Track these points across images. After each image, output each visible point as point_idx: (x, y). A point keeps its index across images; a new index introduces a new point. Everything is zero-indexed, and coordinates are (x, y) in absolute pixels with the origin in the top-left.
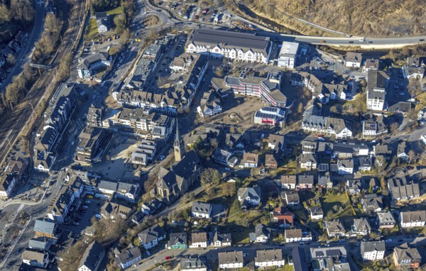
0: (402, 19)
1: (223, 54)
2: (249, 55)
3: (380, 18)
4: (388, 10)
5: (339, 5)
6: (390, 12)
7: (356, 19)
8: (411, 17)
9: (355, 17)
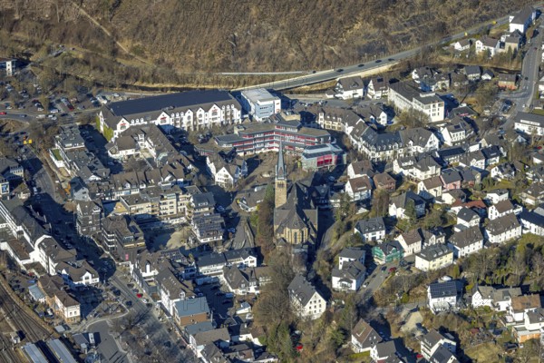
0: (367, 36)
1: (172, 123)
2: (215, 113)
3: (341, 39)
4: (346, 27)
5: (275, 38)
6: (349, 29)
7: (310, 48)
8: (377, 30)
9: (306, 47)
